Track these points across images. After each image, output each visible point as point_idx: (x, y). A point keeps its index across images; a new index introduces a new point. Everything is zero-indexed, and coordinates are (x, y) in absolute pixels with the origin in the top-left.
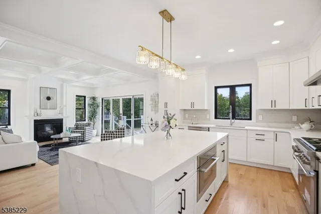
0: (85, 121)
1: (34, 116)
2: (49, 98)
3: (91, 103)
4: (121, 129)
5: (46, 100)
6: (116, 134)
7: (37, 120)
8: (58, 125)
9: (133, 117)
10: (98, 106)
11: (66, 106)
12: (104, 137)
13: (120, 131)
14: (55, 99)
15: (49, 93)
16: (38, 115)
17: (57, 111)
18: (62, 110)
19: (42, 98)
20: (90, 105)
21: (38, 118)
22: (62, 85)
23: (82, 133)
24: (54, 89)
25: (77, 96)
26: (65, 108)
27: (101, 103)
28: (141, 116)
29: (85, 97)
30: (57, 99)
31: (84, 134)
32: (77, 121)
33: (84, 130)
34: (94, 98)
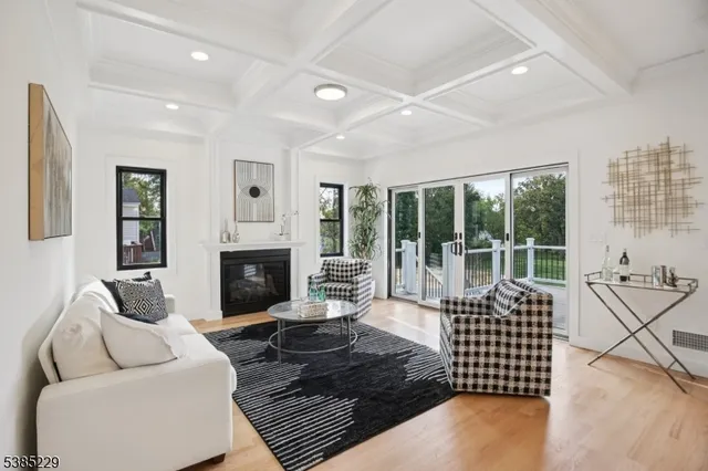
0: (341, 254)
1: (222, 241)
2: (255, 192)
4: (540, 302)
5: (250, 198)
6: (519, 324)
7: (228, 253)
8: (276, 266)
9: (507, 245)
10: (378, 213)
11: (297, 213)
12: (467, 332)
13: (535, 308)
14: (270, 192)
15: (255, 177)
16: (229, 238)
17: (275, 227)
18: (287, 223)
19: (238, 191)
20: (355, 210)
21: (231, 247)
22: (286, 153)
23: (348, 294)
24: (266, 166)
25: (322, 185)
26: (294, 217)
27: (386, 204)
28: (528, 239)
29: (340, 188)
30: (276, 193)
31: (354, 299)
32: (322, 256)
33: (355, 287)
34: (366, 190)
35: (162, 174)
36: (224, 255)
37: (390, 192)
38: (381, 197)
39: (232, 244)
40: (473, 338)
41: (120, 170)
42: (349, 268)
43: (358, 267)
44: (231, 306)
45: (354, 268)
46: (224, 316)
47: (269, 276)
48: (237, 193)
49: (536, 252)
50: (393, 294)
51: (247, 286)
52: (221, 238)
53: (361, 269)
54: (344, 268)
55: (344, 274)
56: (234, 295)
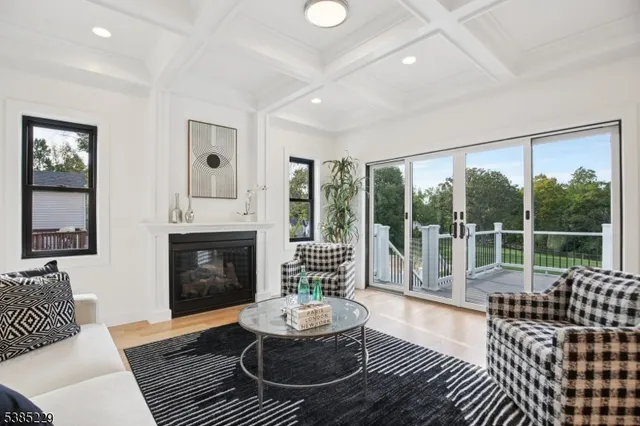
1: (170, 221)
2: (214, 161)
3: (330, 181)
5: (208, 168)
7: (178, 235)
8: (239, 252)
9: (528, 224)
10: (355, 192)
11: (264, 188)
14: (233, 163)
15: (213, 143)
16: (180, 217)
17: (238, 205)
18: (252, 200)
20: (327, 189)
21: (183, 229)
22: (252, 117)
23: (333, 286)
24: (228, 131)
25: (293, 160)
26: (261, 194)
27: (364, 181)
28: (496, 224)
29: (311, 163)
30: (240, 163)
31: (341, 292)
32: (292, 240)
33: (342, 277)
34: (343, 166)
35: (91, 131)
36: (174, 239)
37: (368, 168)
38: (358, 174)
39: (185, 224)
40: (598, 366)
41: (29, 123)
42: (329, 254)
43: (341, 252)
44: (182, 302)
45: (335, 253)
46: (174, 316)
47: (230, 265)
48: (191, 163)
49: (503, 235)
50: (371, 283)
51: (201, 277)
52: (170, 217)
53: (344, 255)
54: (324, 255)
55: (324, 261)
56: (188, 289)
